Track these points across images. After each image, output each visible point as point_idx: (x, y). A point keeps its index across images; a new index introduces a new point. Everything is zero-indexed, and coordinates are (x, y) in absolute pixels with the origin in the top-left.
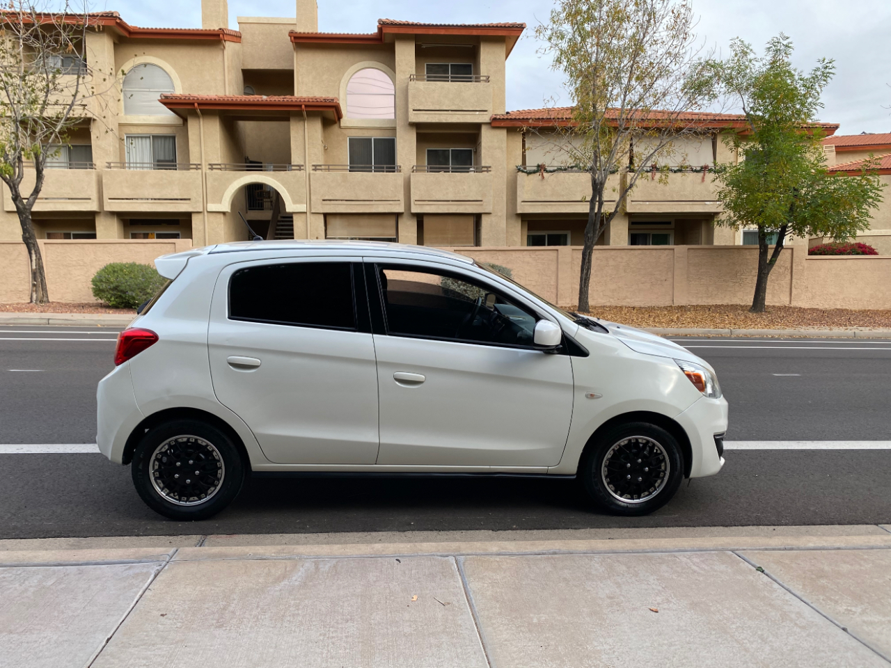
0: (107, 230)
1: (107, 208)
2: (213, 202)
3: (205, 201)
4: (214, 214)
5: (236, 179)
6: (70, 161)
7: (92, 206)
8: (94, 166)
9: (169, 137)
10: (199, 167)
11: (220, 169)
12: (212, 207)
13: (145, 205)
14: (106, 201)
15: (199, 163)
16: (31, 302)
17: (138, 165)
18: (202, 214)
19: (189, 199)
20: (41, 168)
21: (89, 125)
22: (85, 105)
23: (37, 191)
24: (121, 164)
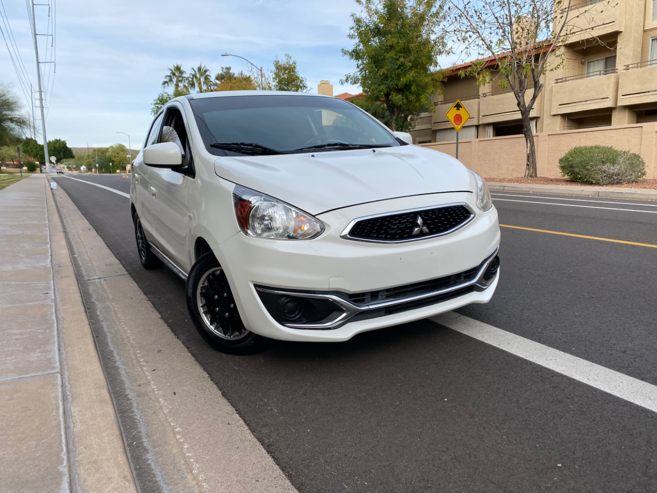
0: (620, 120)
1: (620, 104)
6: (606, 68)
7: (608, 104)
8: (616, 71)
13: (651, 97)
14: (620, 97)
16: (525, 176)
20: (536, 80)
21: (617, 37)
22: (614, 22)
23: (534, 97)
24: (642, 63)
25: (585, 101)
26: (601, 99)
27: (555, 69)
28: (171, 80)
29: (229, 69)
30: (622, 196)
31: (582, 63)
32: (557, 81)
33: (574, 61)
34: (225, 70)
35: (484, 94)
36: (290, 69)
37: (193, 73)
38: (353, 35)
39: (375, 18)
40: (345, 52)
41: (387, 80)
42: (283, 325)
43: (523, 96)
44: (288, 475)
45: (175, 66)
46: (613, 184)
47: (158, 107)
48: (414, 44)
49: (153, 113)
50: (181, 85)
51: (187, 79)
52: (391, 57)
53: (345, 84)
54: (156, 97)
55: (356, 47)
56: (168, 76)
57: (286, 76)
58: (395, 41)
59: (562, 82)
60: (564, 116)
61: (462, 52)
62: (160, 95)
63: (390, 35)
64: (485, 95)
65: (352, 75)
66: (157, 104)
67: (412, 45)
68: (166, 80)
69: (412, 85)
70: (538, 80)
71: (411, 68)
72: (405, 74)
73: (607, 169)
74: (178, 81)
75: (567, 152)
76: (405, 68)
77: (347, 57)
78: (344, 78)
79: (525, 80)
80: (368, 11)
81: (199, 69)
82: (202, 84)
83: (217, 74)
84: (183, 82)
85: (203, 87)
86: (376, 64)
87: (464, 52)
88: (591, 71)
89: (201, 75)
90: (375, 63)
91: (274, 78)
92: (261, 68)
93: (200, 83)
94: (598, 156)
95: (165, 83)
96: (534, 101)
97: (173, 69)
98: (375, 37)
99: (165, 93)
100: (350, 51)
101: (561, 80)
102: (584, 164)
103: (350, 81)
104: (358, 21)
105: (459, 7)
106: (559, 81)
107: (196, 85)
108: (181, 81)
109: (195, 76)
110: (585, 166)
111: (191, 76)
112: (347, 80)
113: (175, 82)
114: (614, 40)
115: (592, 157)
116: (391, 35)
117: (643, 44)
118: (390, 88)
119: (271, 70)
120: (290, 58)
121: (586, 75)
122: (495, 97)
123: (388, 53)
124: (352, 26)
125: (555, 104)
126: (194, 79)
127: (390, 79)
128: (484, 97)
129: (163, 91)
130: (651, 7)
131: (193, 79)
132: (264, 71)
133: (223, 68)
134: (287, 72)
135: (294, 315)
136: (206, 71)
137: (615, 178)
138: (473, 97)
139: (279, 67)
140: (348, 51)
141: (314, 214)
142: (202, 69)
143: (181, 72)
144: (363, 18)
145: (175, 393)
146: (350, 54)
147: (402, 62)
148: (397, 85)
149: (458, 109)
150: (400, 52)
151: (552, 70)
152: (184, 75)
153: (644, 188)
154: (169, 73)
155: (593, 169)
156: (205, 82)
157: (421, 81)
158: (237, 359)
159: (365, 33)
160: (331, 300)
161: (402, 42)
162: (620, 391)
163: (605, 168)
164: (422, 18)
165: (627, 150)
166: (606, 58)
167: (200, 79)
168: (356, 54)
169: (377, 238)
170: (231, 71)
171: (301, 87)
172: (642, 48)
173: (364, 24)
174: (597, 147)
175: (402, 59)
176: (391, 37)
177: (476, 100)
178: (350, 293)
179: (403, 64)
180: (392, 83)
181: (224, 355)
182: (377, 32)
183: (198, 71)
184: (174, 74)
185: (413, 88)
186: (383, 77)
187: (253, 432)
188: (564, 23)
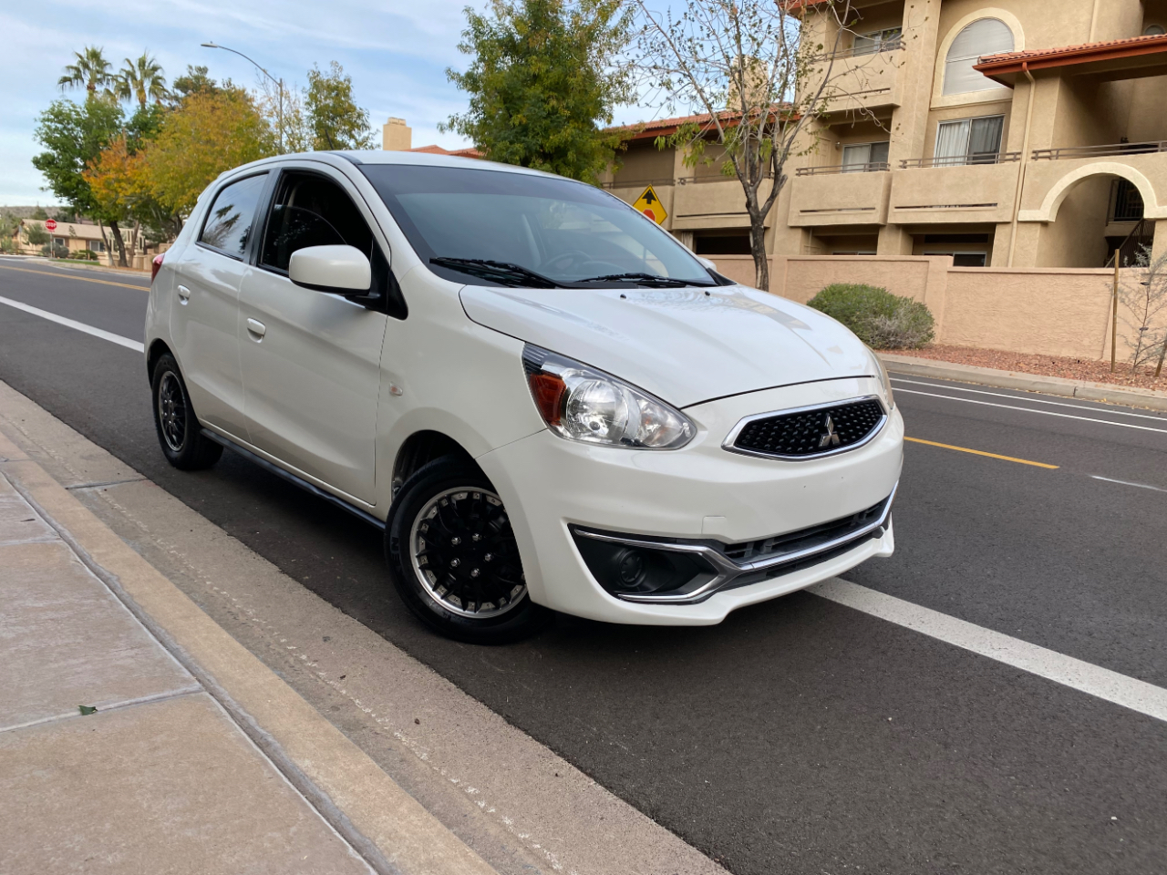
0: (890, 246)
1: (891, 220)
2: (1030, 207)
3: (1018, 206)
4: (1028, 225)
5: (1069, 170)
6: (872, 160)
7: (873, 218)
8: (888, 167)
9: (996, 118)
10: (1018, 156)
11: (1049, 158)
12: (1025, 215)
13: (936, 214)
14: (892, 210)
15: (1019, 151)
17: (949, 160)
18: (1010, 225)
19: (995, 205)
20: (778, 168)
21: (891, 114)
22: (888, 89)
23: (773, 196)
24: (924, 161)
25: (839, 210)
26: (863, 209)
27: (806, 152)
28: (78, 77)
29: (204, 70)
30: (908, 370)
31: (838, 148)
32: (800, 172)
33: (826, 142)
34: (195, 73)
35: (681, 179)
36: (339, 91)
37: (128, 68)
38: (467, 46)
39: (507, 21)
40: (452, 75)
41: (525, 136)
42: (615, 595)
43: (755, 192)
44: (720, 862)
45: (90, 49)
46: (888, 348)
47: (49, 127)
48: (576, 79)
49: (38, 138)
50: (99, 88)
51: (113, 79)
52: (534, 96)
53: (447, 132)
54: (48, 107)
55: (474, 69)
56: (72, 67)
57: (330, 102)
58: (544, 67)
59: (806, 174)
60: (807, 230)
61: (662, 105)
62: (56, 104)
63: (534, 57)
64: (683, 181)
65: (461, 117)
66: (48, 120)
67: (572, 80)
68: (67, 75)
69: (569, 150)
70: (781, 169)
71: (568, 119)
72: (557, 129)
73: (880, 324)
74: (94, 80)
75: (819, 290)
76: (558, 118)
77: (454, 83)
78: (447, 121)
79: (760, 165)
80: (495, 8)
81: (142, 63)
82: (147, 93)
83: (179, 77)
84: (105, 83)
85: (147, 99)
86: (508, 105)
87: (665, 106)
88: (849, 163)
89: (146, 75)
90: (505, 103)
91: (307, 103)
92: (281, 80)
93: (141, 91)
94: (868, 302)
95: (65, 80)
96: (773, 202)
97: (84, 54)
98: (506, 55)
99: (67, 101)
100: (463, 74)
101: (805, 171)
102: (847, 312)
103: (456, 127)
104: (477, 22)
105: (662, 28)
106: (802, 172)
107: (134, 92)
108: (100, 81)
109: (131, 75)
110: (849, 317)
111: (124, 75)
112: (451, 126)
113: (87, 82)
114: (887, 117)
115: (859, 303)
116: (537, 56)
117: (927, 130)
118: (530, 151)
119: (304, 88)
120: (341, 69)
121: (841, 168)
122: (700, 186)
123: (529, 87)
124: (468, 29)
125: (795, 209)
126: (130, 82)
127: (531, 134)
128: (683, 184)
129: (63, 96)
130: (943, 73)
131: (126, 80)
132: (288, 87)
133: (191, 67)
134: (333, 94)
135: (633, 579)
136: (155, 69)
137: (892, 339)
138: (664, 182)
139: (318, 84)
140: (458, 74)
141: (679, 406)
142: (147, 64)
143: (101, 64)
144: (487, 19)
145: (417, 722)
146: (460, 79)
147: (553, 107)
148: (542, 146)
149: (649, 202)
150: (551, 90)
151: (800, 154)
152: (108, 70)
153: (934, 358)
154: (75, 62)
155: (860, 323)
156: (151, 91)
157: (584, 144)
158: (494, 652)
159: (489, 46)
160: (701, 554)
161: (557, 72)
162: (1123, 699)
163: (877, 321)
164: (590, 34)
165: (909, 297)
166: (873, 145)
167: (142, 83)
168: (471, 82)
169: (772, 450)
170: (209, 76)
171: (358, 127)
172: (926, 137)
173: (487, 30)
174: (864, 288)
175: (553, 102)
176: (536, 61)
177: (669, 188)
178: (729, 543)
179: (554, 112)
180: (534, 142)
181: (461, 646)
182: (509, 46)
183: (139, 66)
184: (86, 66)
185: (571, 156)
186: (518, 129)
187: (609, 788)
188: (825, 82)
